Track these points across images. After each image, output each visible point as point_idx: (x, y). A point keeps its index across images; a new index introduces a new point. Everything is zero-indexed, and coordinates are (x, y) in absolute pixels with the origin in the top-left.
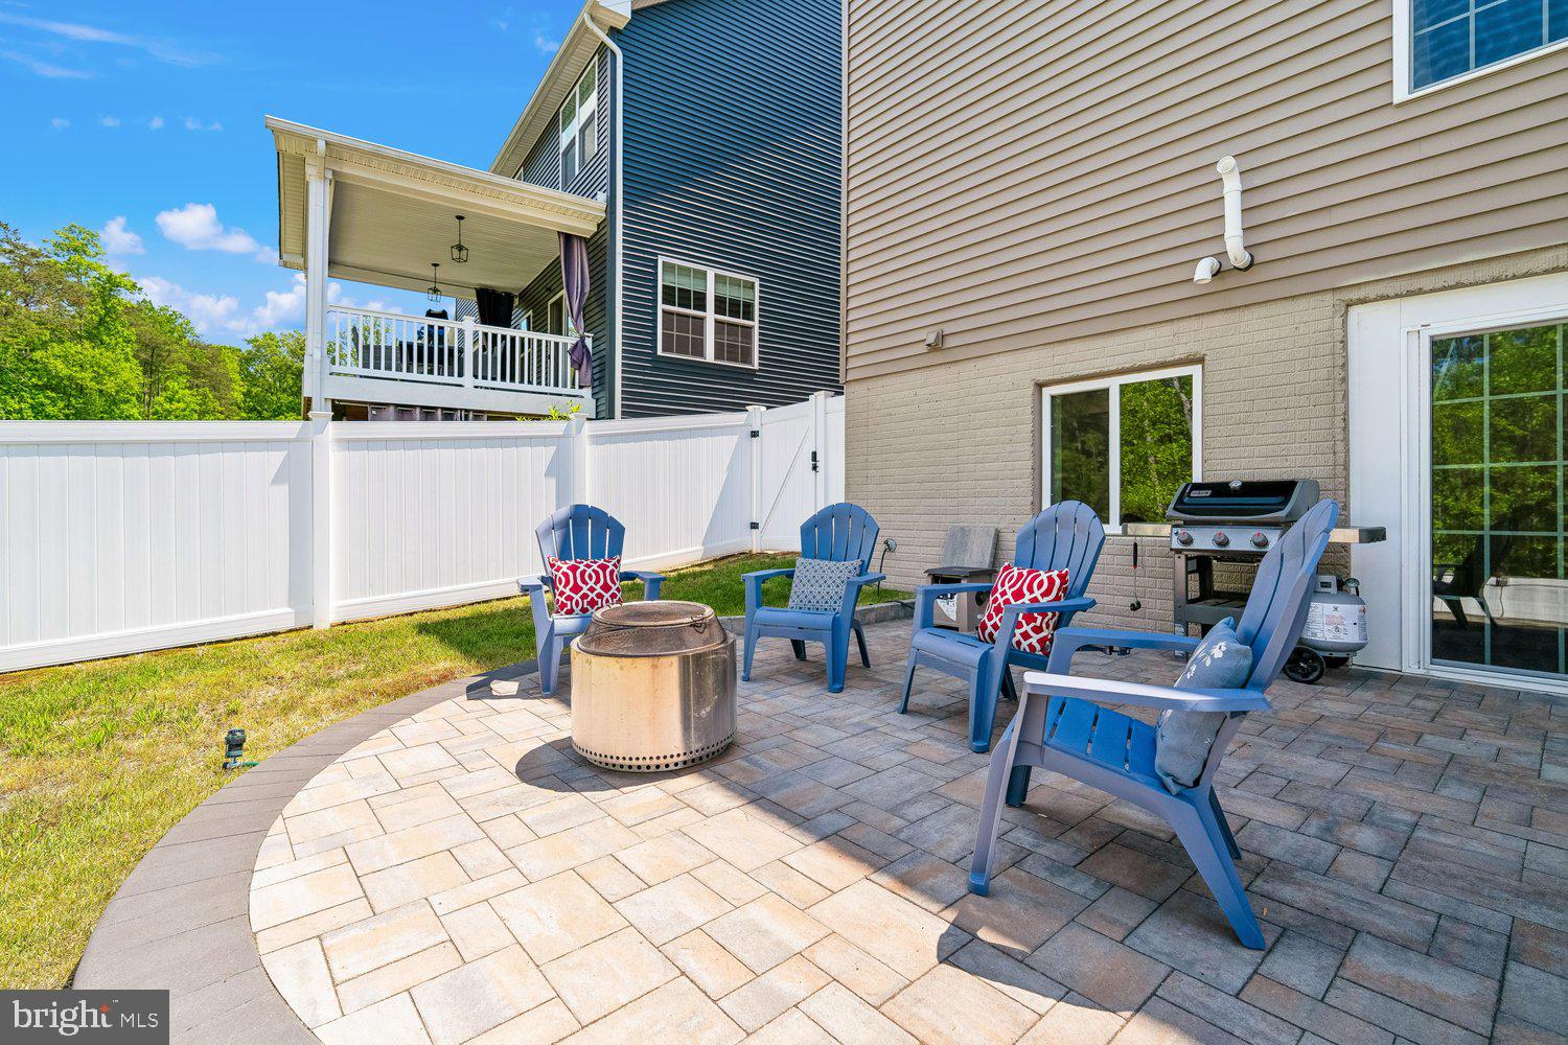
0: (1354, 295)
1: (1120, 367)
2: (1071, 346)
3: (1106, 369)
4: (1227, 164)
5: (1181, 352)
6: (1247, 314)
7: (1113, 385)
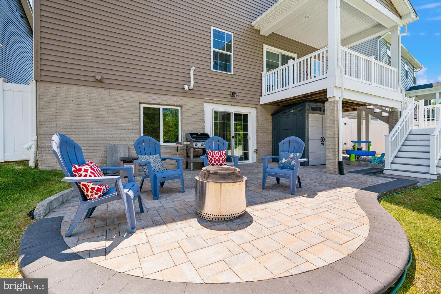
0: (206, 101)
1: (164, 104)
2: (152, 95)
3: (160, 103)
4: (193, 68)
5: (178, 104)
6: (190, 99)
7: (161, 107)
